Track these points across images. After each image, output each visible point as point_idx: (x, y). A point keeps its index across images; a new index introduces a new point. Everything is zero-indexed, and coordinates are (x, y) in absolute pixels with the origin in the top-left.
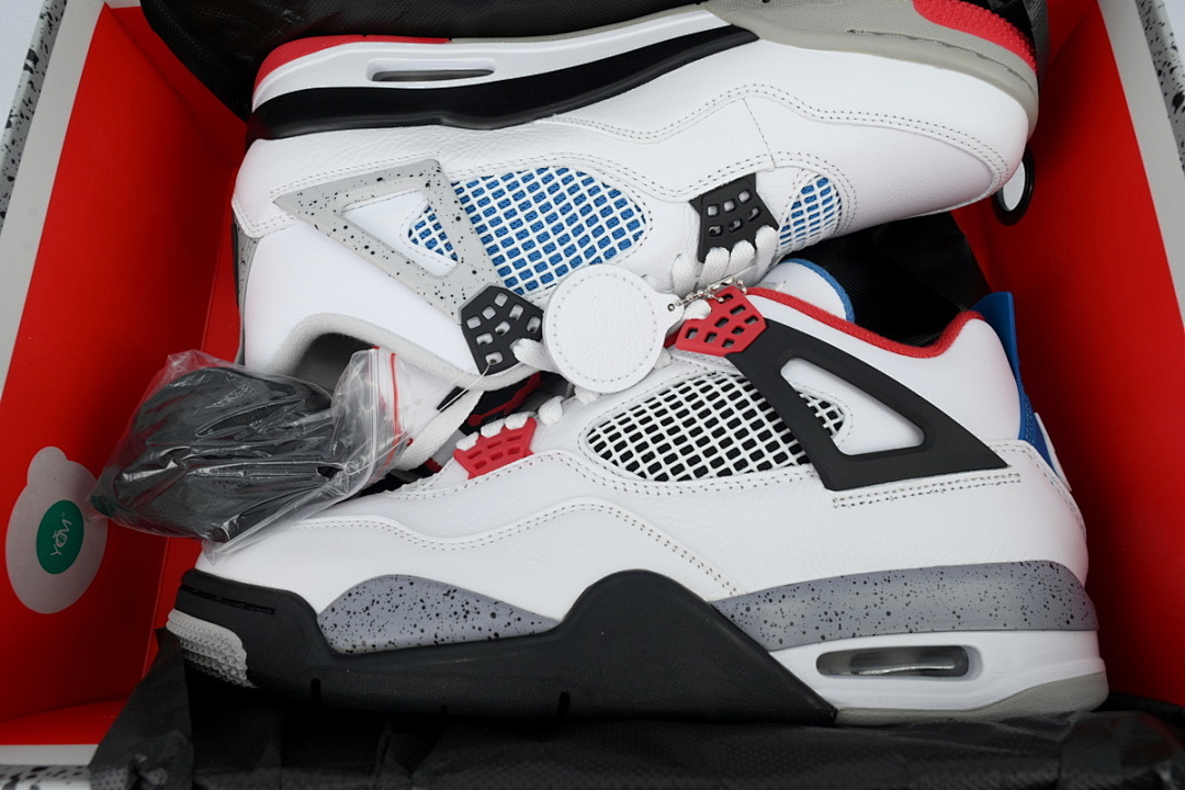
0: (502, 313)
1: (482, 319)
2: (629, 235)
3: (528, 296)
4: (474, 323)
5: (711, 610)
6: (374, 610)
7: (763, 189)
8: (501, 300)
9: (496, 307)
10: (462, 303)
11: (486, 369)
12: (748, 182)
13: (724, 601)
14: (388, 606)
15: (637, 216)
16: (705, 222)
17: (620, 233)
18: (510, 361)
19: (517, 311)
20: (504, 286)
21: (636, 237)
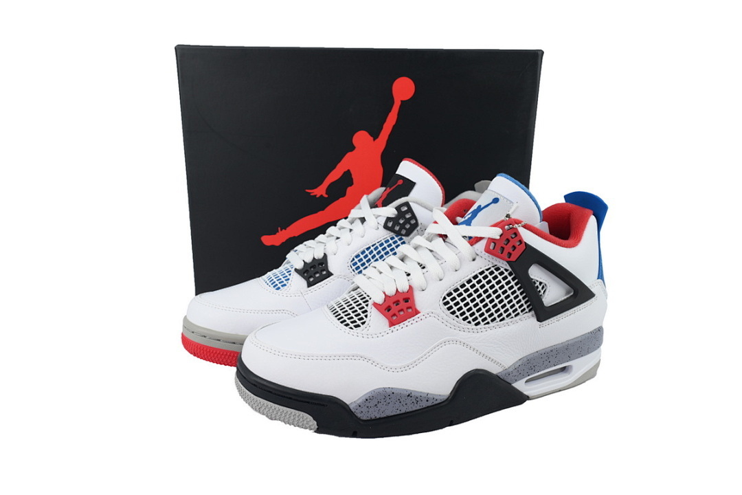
0: (402, 226)
1: (410, 224)
2: (356, 260)
3: (392, 234)
4: (413, 222)
5: (497, 377)
6: (378, 405)
7: (304, 283)
8: (404, 232)
9: (405, 229)
10: (418, 228)
11: (407, 204)
12: (310, 285)
13: (501, 372)
14: (385, 403)
15: (354, 268)
16: (326, 268)
17: (360, 260)
18: (398, 208)
19: (397, 228)
20: (403, 237)
21: (353, 259)
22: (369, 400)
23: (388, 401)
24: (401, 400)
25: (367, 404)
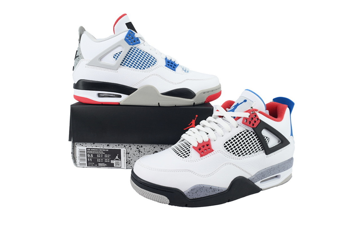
5: (248, 180)
6: (197, 192)
13: (250, 178)
14: (200, 192)
22: (193, 190)
23: (202, 190)
24: (207, 190)
25: (192, 192)
